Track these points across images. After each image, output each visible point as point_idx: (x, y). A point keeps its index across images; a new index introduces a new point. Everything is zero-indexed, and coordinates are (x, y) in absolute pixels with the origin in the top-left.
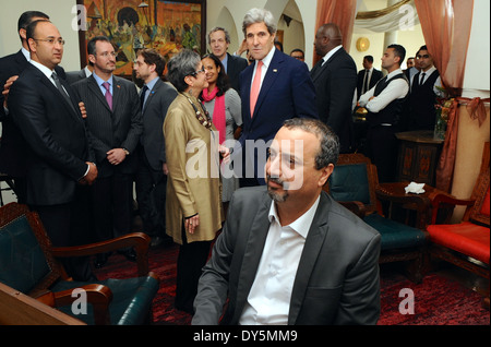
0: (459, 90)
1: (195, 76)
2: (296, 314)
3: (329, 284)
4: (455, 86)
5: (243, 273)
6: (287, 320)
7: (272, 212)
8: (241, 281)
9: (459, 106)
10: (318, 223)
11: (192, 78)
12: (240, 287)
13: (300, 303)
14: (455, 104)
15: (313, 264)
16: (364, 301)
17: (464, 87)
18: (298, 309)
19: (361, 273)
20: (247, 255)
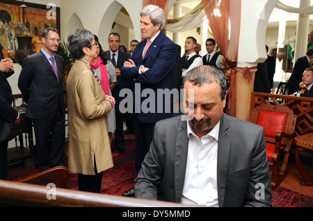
0: (235, 63)
1: (90, 47)
2: (223, 194)
3: (242, 166)
4: (233, 61)
5: (176, 176)
6: (217, 202)
7: (189, 131)
8: (176, 183)
9: (235, 72)
10: (224, 129)
11: (88, 49)
12: (176, 187)
13: (224, 186)
14: (233, 71)
15: (228, 156)
16: (263, 172)
17: (238, 61)
18: (224, 190)
19: (260, 152)
20: (176, 163)
